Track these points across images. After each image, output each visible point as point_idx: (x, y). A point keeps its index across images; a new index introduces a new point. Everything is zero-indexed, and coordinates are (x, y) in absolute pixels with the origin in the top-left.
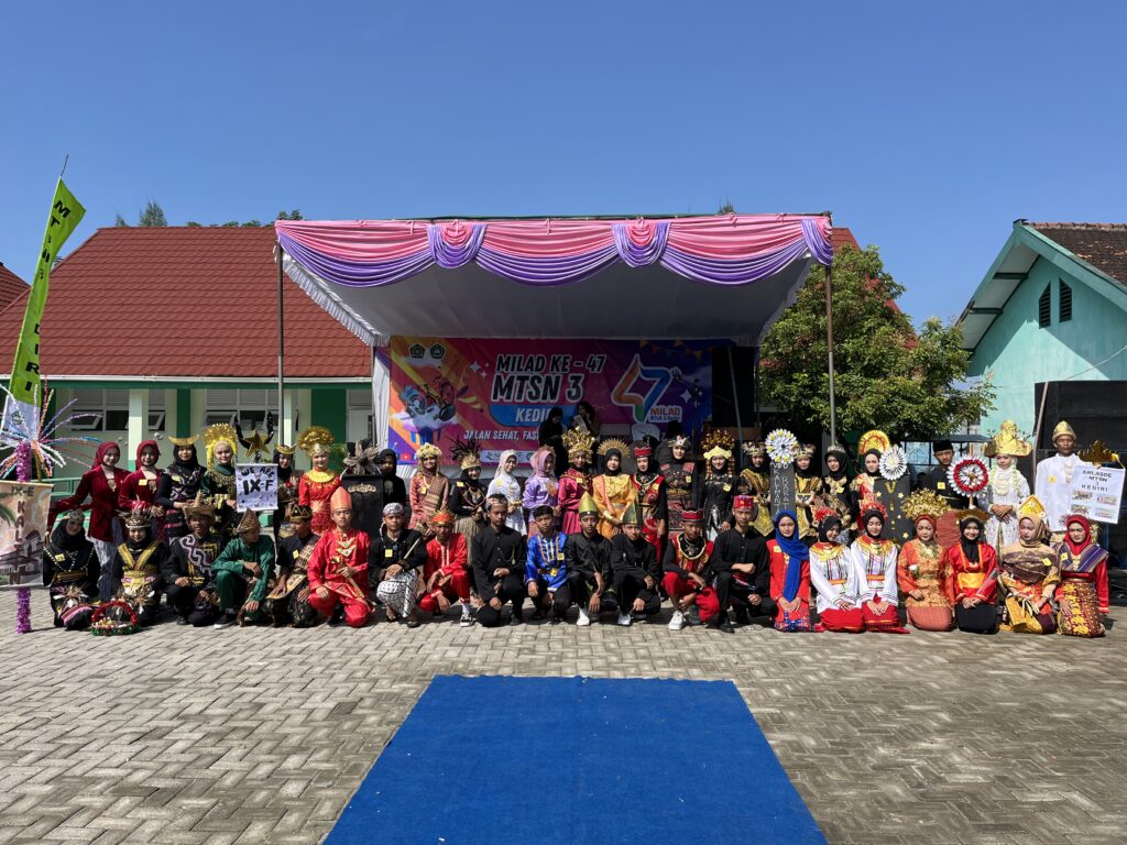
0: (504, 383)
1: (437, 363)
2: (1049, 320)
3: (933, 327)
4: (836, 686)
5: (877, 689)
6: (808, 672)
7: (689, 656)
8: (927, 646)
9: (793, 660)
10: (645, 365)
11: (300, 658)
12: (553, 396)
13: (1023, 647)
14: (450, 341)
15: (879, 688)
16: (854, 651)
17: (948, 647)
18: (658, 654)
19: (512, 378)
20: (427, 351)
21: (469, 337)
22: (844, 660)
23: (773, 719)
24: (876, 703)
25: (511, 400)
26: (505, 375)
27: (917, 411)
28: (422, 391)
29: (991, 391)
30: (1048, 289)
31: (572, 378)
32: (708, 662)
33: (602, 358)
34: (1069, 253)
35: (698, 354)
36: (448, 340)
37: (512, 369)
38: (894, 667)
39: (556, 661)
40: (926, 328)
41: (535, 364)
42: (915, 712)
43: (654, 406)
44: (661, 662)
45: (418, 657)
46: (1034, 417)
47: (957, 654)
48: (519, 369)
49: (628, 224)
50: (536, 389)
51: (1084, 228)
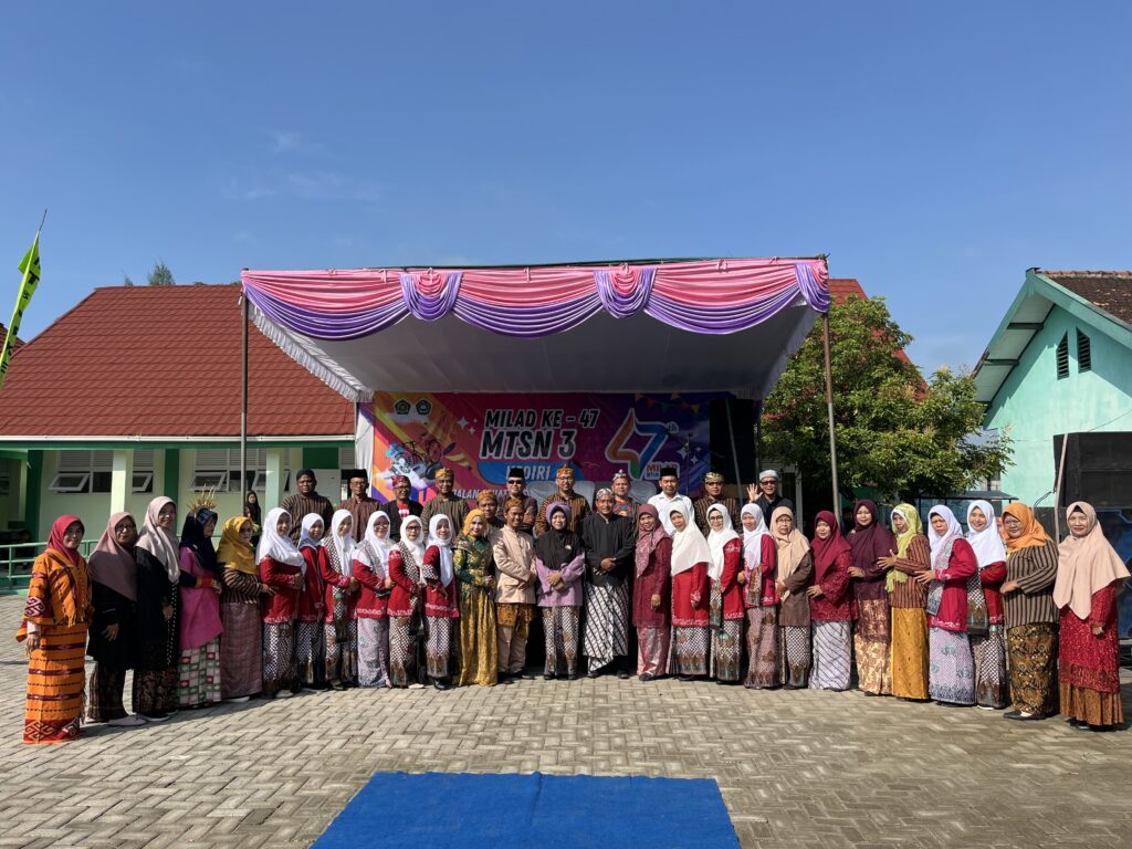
0: (493, 440)
1: (423, 419)
2: (1067, 371)
3: (943, 377)
4: (834, 785)
5: (882, 790)
6: (803, 767)
7: (669, 746)
8: (942, 733)
9: (786, 751)
10: (640, 420)
11: (229, 750)
12: (545, 454)
13: (1052, 733)
14: (436, 396)
15: (885, 788)
16: (859, 739)
17: (966, 733)
18: (635, 744)
19: (502, 433)
20: (413, 407)
21: (456, 391)
22: (846, 751)
23: (755, 829)
24: (879, 808)
25: (500, 457)
26: (495, 431)
27: (930, 465)
28: (407, 449)
29: (1009, 445)
30: (1065, 339)
31: (565, 434)
32: (690, 753)
33: (596, 413)
34: (1085, 301)
35: (695, 408)
36: (435, 395)
37: (502, 425)
38: (905, 760)
39: (518, 753)
40: (935, 378)
41: (525, 419)
42: (926, 821)
43: (650, 463)
44: (637, 754)
45: (363, 748)
46: (1054, 471)
47: (978, 742)
48: (509, 425)
49: (611, 271)
50: (527, 445)
51: (1100, 276)
